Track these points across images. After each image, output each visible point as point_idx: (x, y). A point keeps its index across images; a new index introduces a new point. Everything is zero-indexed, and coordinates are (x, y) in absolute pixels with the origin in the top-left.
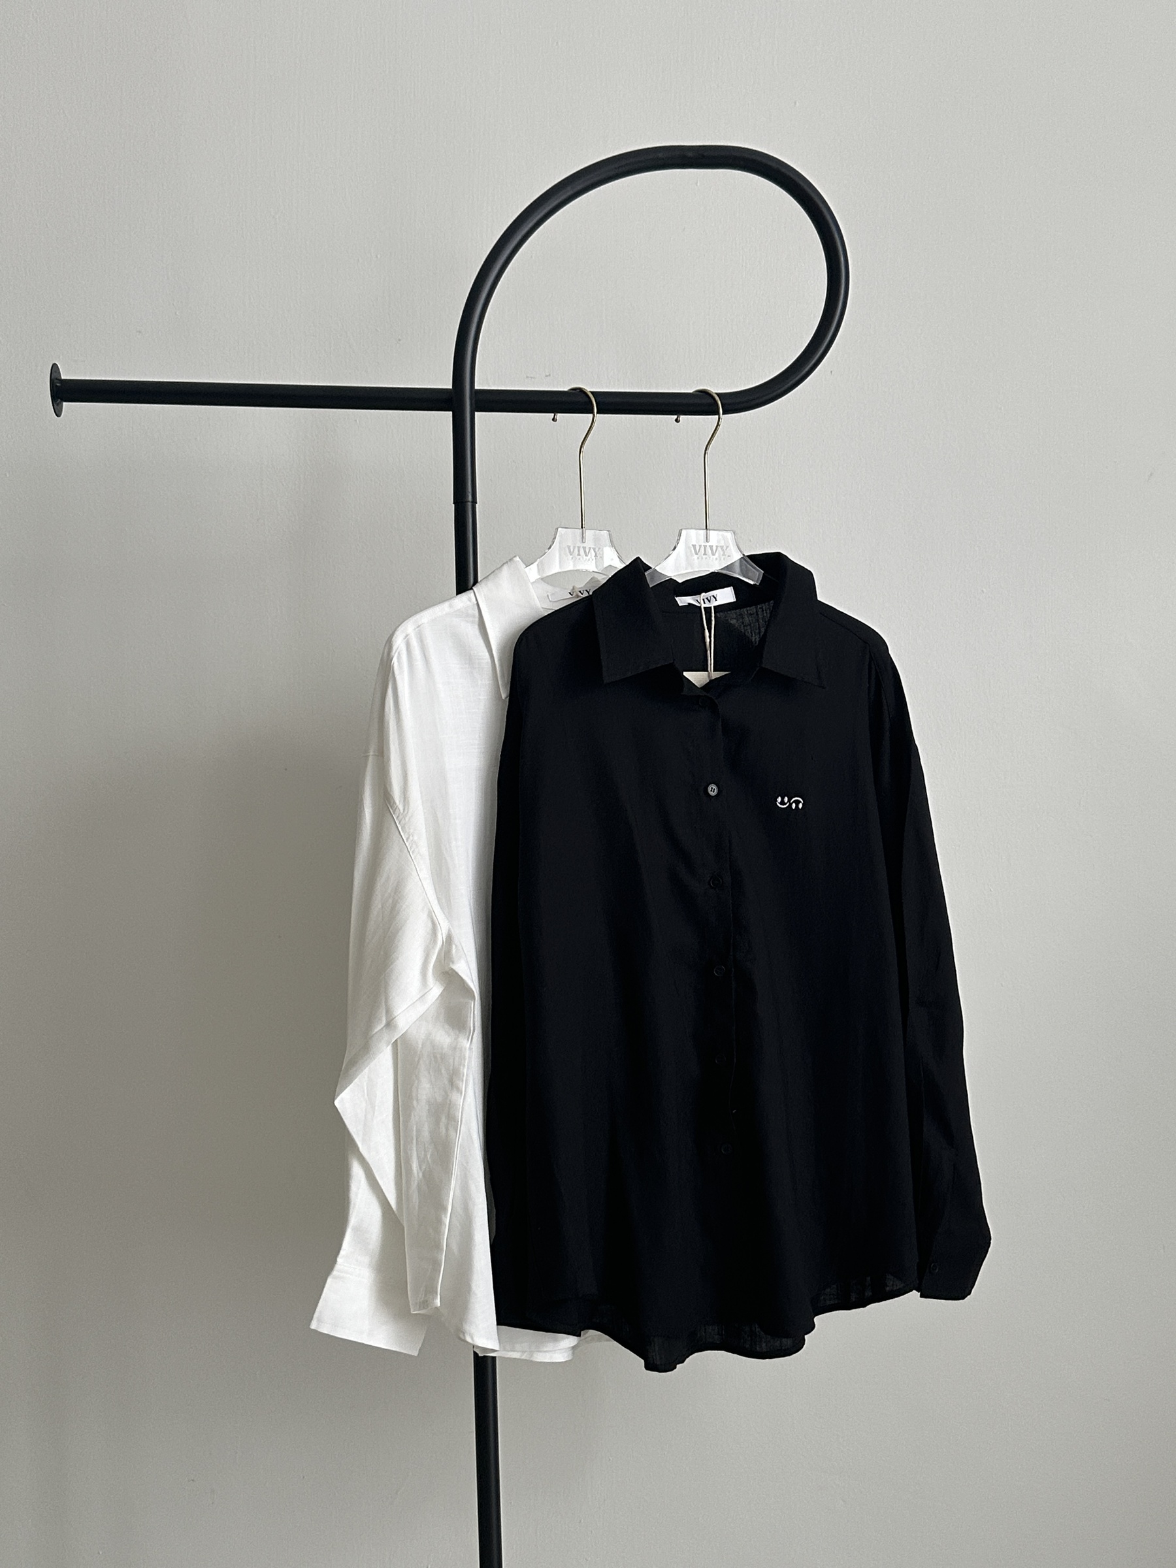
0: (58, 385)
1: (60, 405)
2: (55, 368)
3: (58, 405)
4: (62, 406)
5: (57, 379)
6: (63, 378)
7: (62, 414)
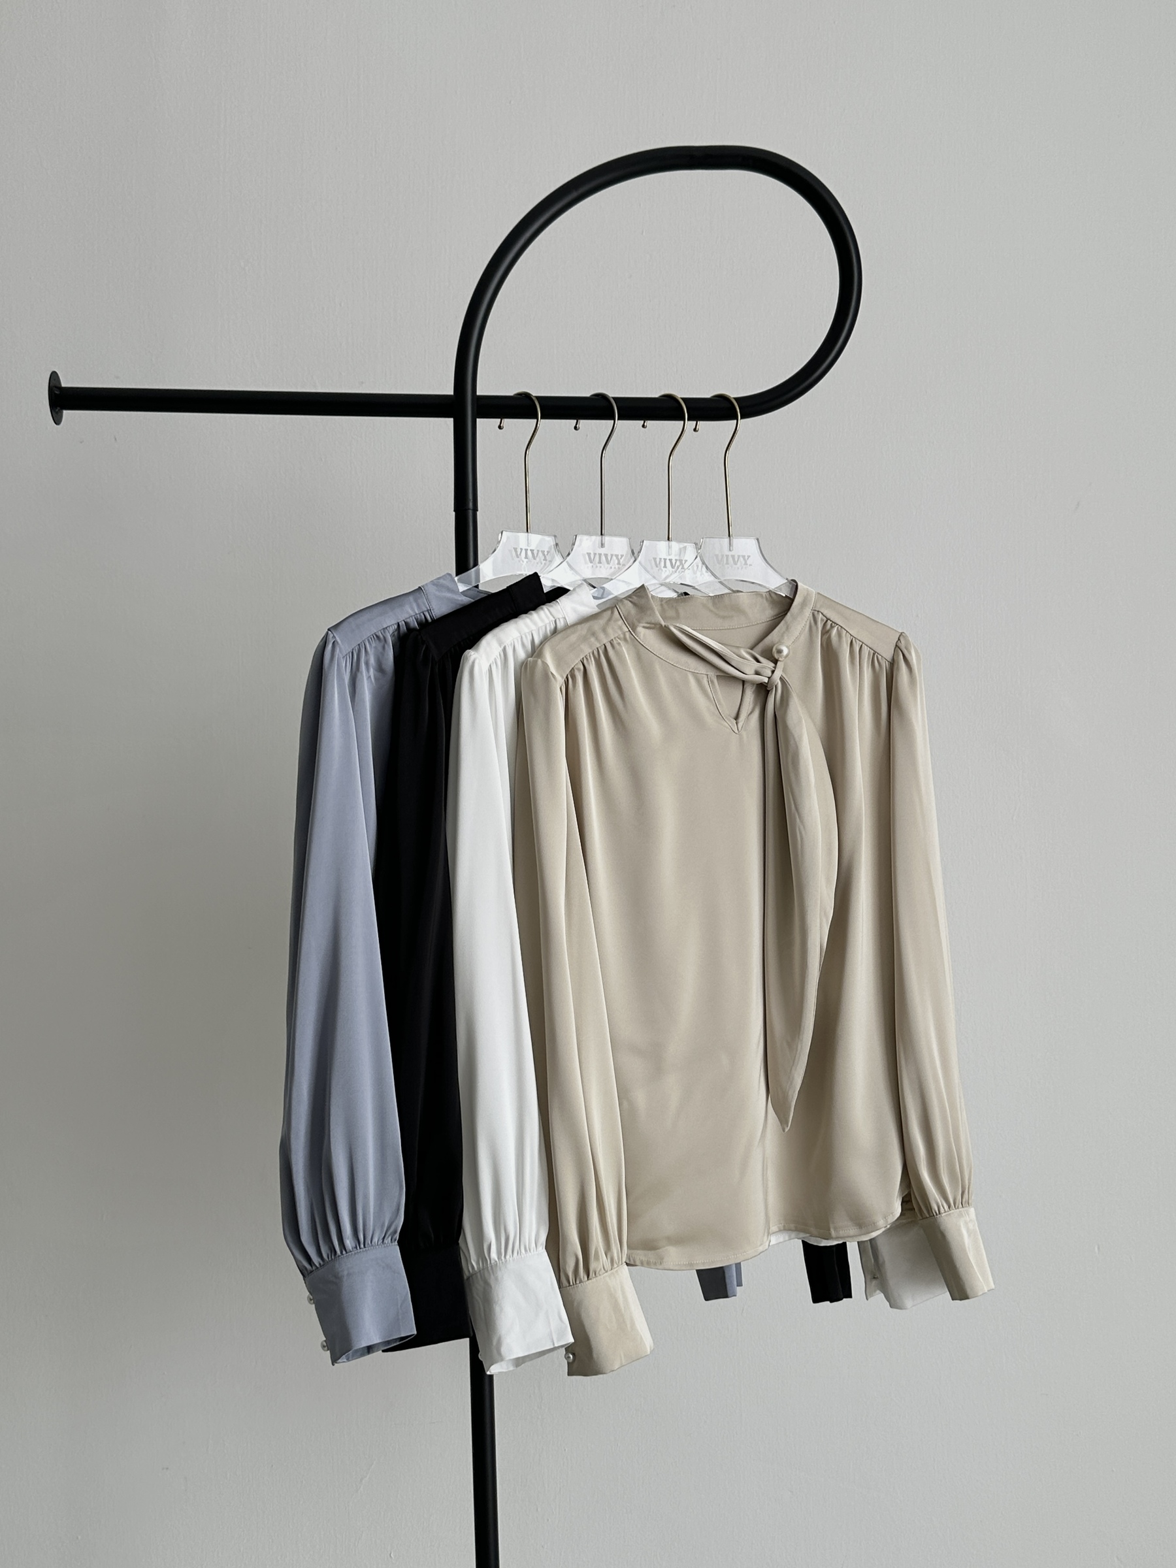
0: (56, 392)
1: (59, 414)
2: (54, 377)
3: (57, 413)
4: (62, 414)
5: (57, 386)
6: (63, 385)
7: (61, 421)
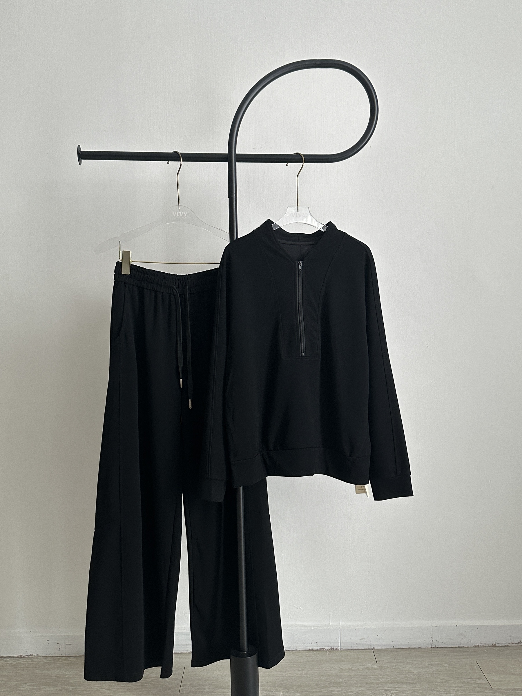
0: (80, 153)
2: (79, 147)
3: (80, 161)
4: (81, 161)
5: (80, 151)
6: (82, 150)
7: (81, 164)
